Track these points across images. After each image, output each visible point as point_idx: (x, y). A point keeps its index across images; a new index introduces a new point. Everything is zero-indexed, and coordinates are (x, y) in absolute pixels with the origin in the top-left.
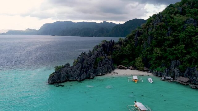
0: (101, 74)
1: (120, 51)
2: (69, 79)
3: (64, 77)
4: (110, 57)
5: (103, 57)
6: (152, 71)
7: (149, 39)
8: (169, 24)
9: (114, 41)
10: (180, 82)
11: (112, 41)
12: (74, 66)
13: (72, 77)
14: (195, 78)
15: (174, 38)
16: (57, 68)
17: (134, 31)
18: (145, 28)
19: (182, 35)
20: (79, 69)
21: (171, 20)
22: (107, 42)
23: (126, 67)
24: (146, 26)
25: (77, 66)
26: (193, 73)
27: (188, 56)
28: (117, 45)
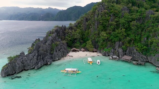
0: (57, 59)
1: (71, 35)
2: (26, 69)
3: (19, 68)
4: (64, 42)
5: (58, 43)
6: (100, 51)
7: (96, 24)
8: (111, 11)
9: (65, 26)
10: (125, 60)
11: (64, 26)
12: (30, 55)
13: (28, 66)
14: (135, 55)
15: (116, 23)
16: (10, 59)
17: (82, 18)
18: (92, 15)
19: (122, 21)
20: (35, 57)
21: (112, 8)
22: (59, 28)
23: (79, 50)
24: (92, 12)
25: (33, 54)
26: (133, 52)
27: (128, 38)
28: (68, 30)
